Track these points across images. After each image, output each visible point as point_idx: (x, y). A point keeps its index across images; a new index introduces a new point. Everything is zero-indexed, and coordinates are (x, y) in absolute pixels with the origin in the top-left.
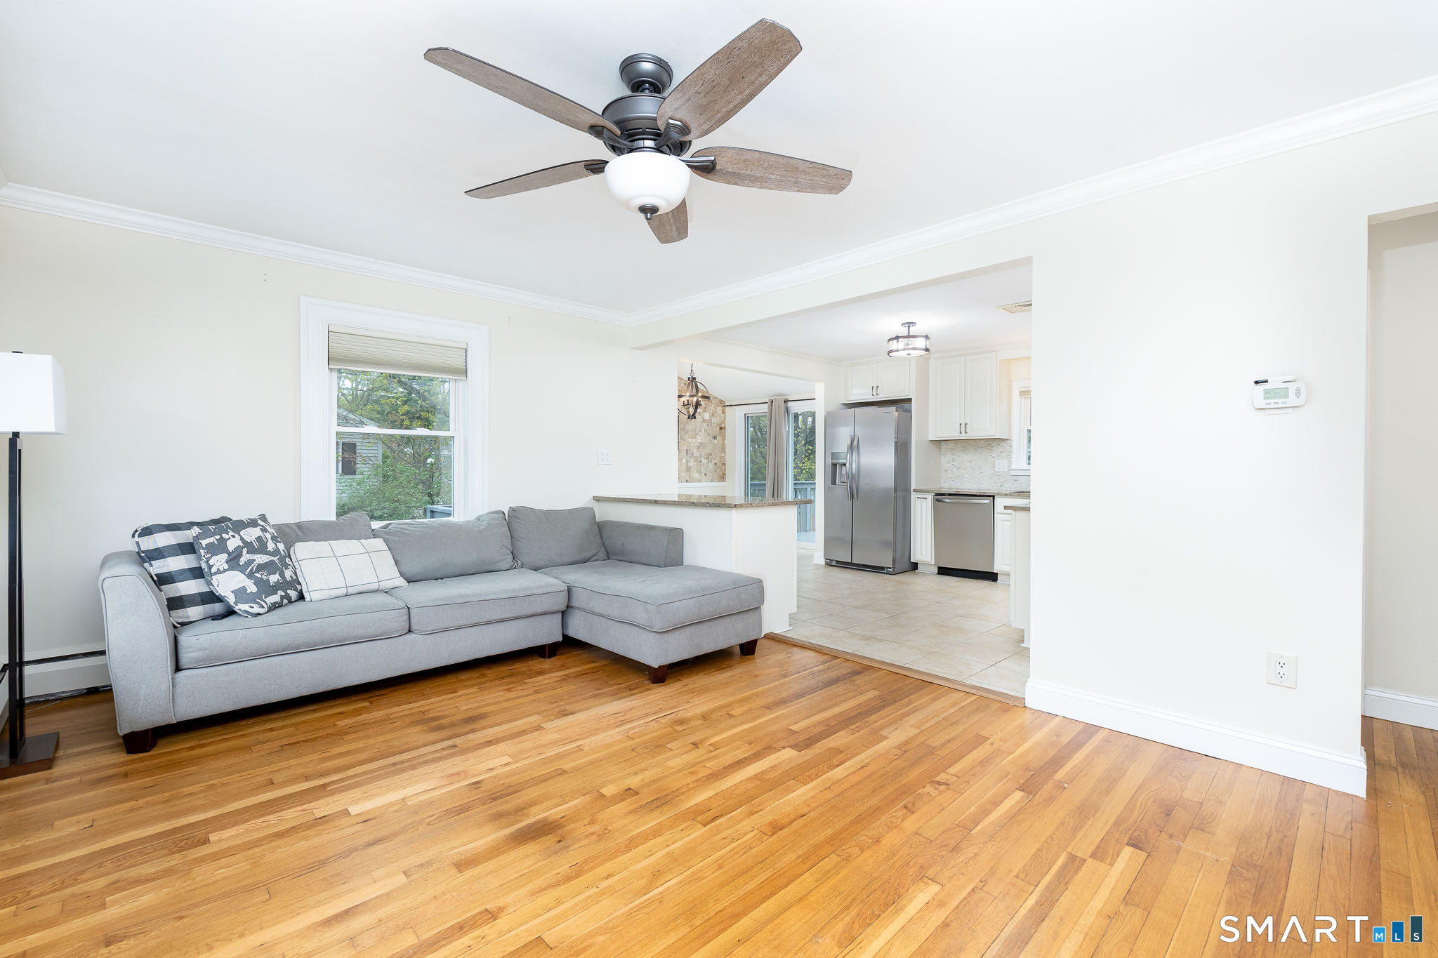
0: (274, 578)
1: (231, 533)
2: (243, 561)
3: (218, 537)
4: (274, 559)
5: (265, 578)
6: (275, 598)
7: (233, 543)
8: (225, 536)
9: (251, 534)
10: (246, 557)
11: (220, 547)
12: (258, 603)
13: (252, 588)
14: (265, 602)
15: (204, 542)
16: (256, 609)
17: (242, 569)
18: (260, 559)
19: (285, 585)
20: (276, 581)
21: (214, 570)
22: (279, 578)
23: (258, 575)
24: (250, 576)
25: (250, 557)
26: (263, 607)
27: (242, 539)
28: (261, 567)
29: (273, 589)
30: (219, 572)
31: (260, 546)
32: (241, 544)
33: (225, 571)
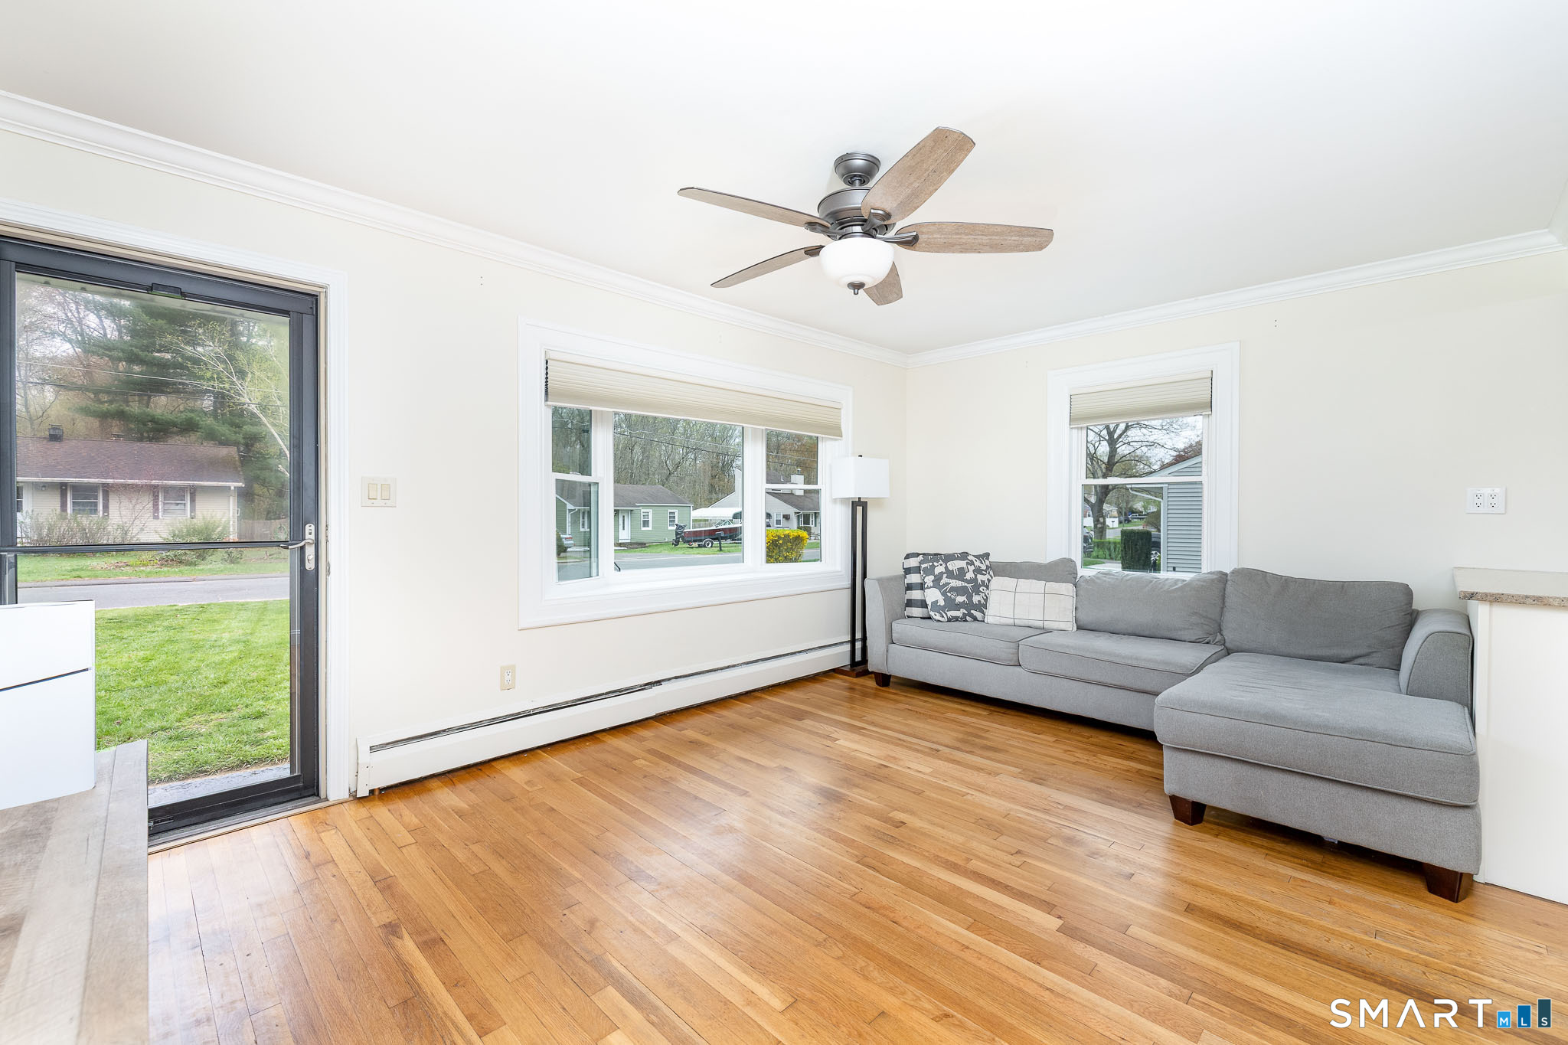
0: (960, 599)
1: (941, 562)
2: (942, 582)
3: (931, 564)
4: (968, 585)
5: (953, 597)
6: (959, 614)
7: (939, 569)
8: (936, 564)
9: (954, 566)
10: (944, 580)
11: (930, 571)
12: (941, 613)
13: (942, 603)
14: (946, 614)
15: (923, 566)
16: (938, 617)
17: (940, 588)
18: (955, 583)
19: (969, 606)
20: (962, 601)
21: (926, 586)
22: (966, 600)
23: (949, 594)
24: (944, 594)
25: (948, 580)
26: (943, 617)
27: (946, 568)
28: (953, 589)
29: (958, 607)
30: (928, 588)
31: (961, 574)
32: (944, 571)
33: (931, 587)
